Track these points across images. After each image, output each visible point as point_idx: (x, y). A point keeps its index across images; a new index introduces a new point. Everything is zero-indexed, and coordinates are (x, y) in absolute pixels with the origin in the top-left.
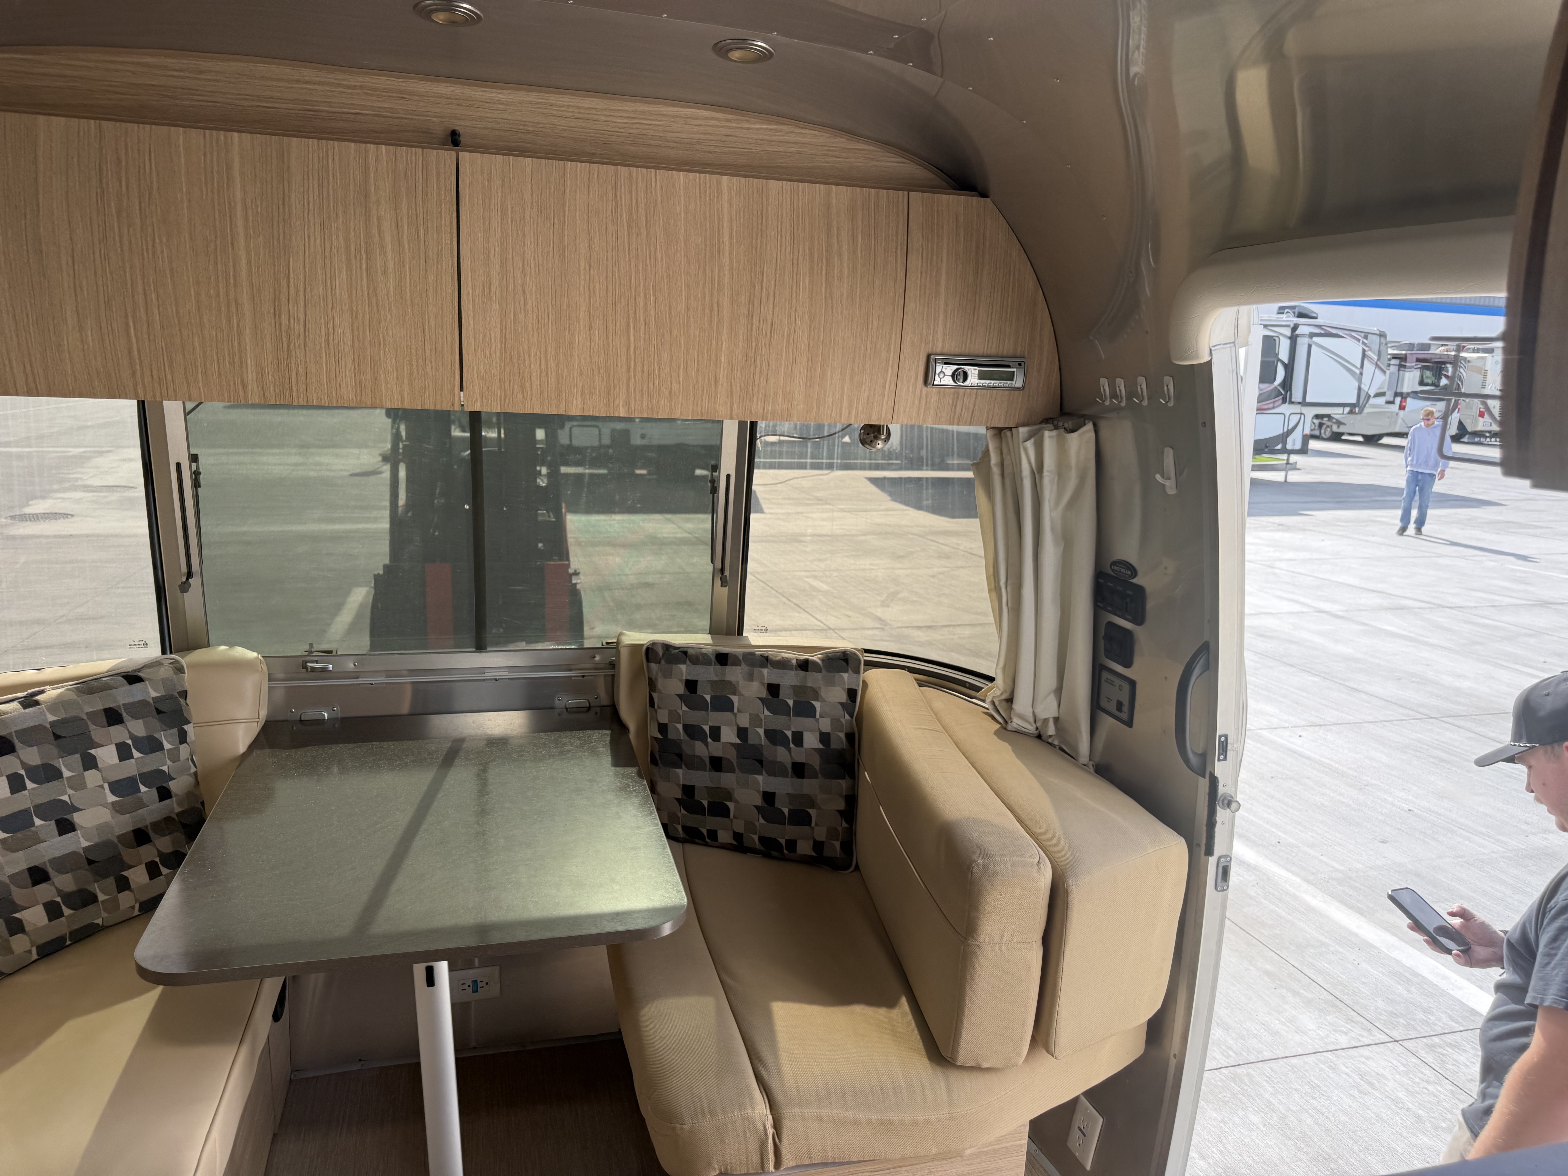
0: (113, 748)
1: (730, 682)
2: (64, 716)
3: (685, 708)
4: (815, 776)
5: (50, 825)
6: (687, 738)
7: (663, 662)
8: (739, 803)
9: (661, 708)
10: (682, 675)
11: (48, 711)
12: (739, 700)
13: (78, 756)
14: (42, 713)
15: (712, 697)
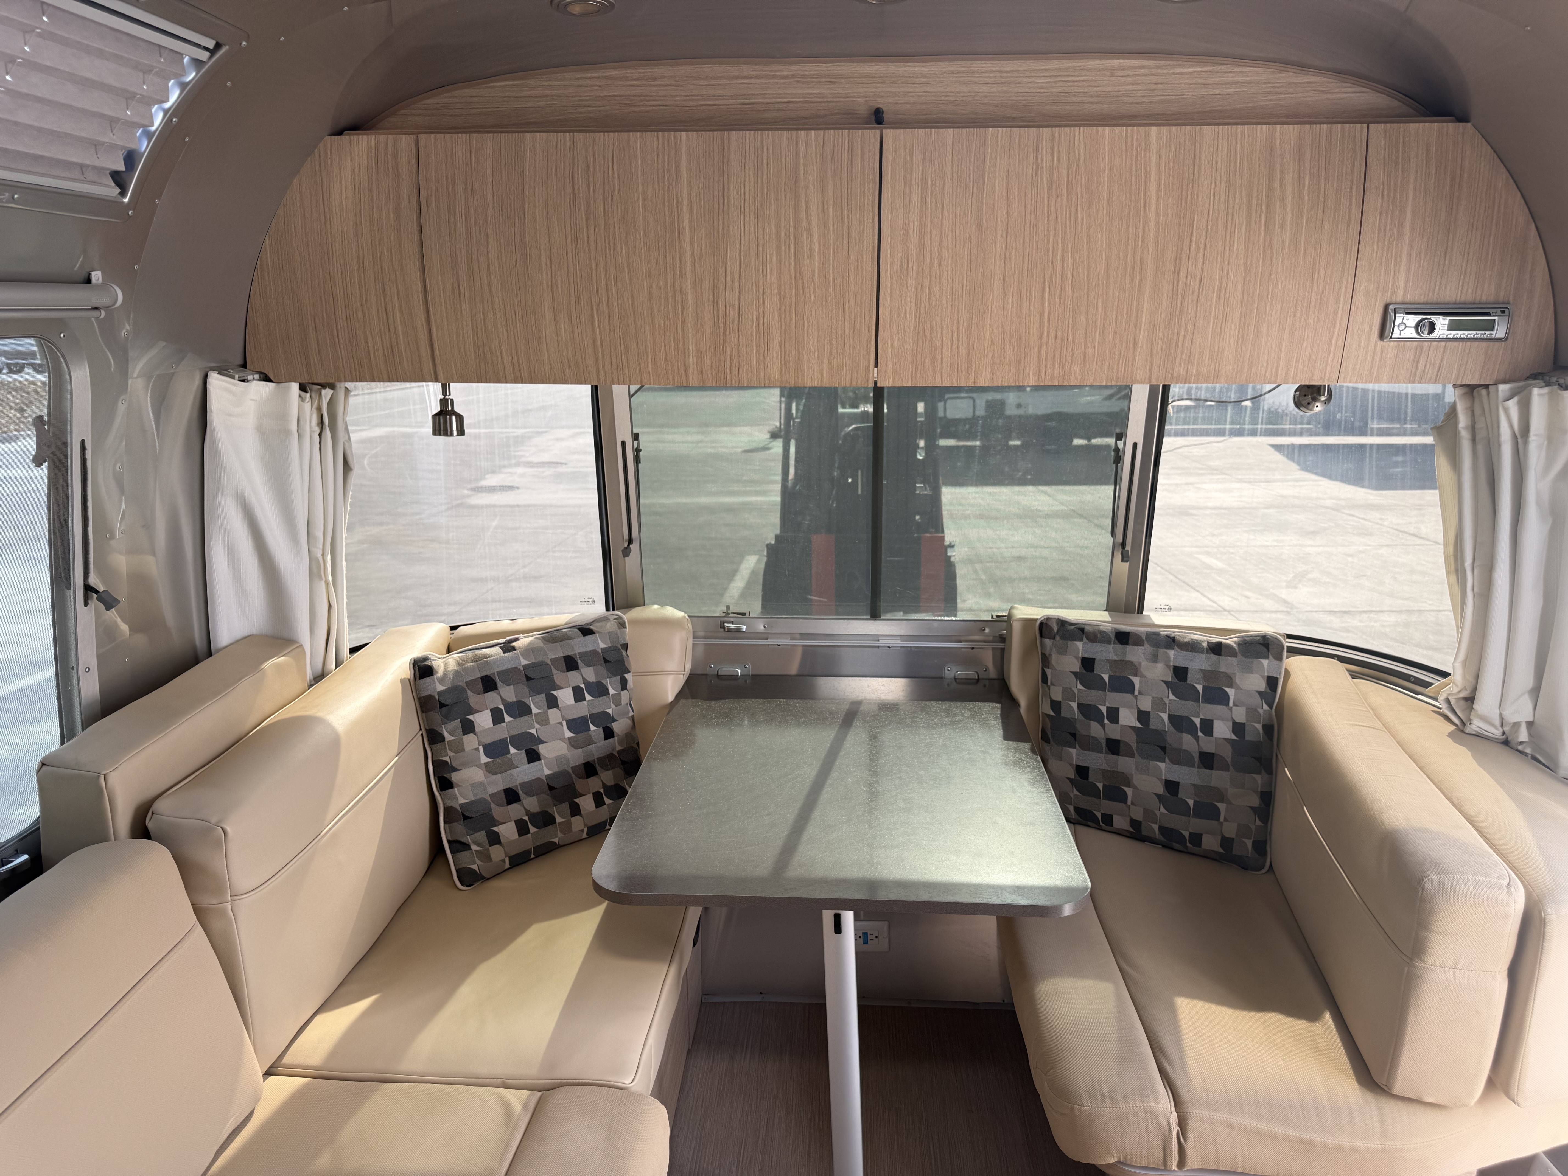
0: (569, 691)
1: (1131, 663)
2: (534, 661)
3: (1080, 687)
4: (1226, 768)
5: (521, 753)
6: (1082, 718)
7: (1058, 638)
8: (1138, 789)
9: (1054, 685)
10: (1078, 652)
11: (522, 656)
12: (1141, 682)
13: (543, 696)
14: (517, 657)
15: (1110, 677)
